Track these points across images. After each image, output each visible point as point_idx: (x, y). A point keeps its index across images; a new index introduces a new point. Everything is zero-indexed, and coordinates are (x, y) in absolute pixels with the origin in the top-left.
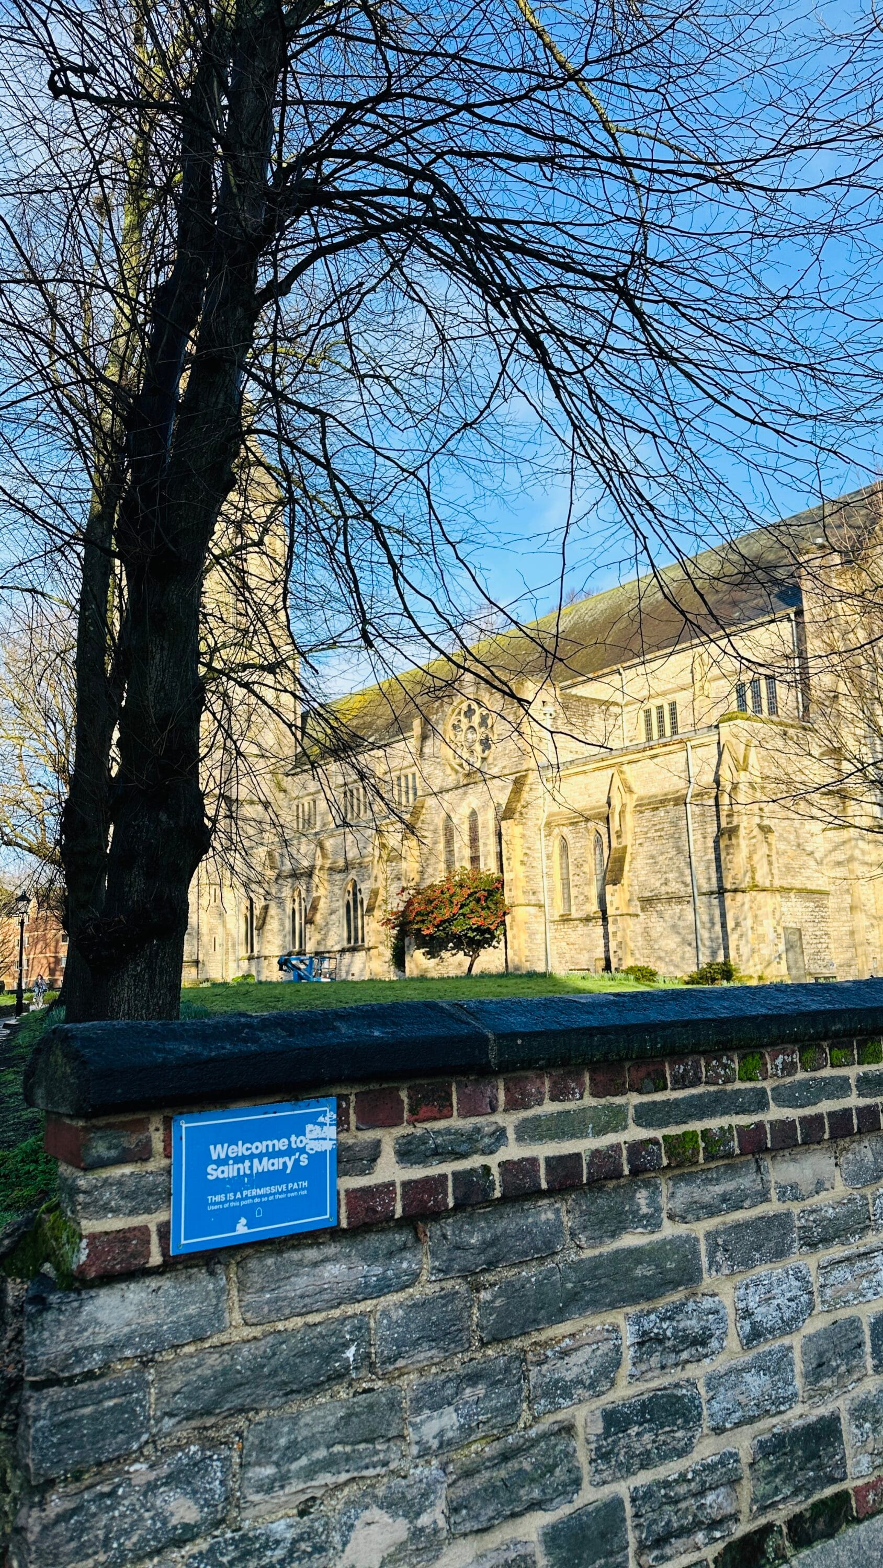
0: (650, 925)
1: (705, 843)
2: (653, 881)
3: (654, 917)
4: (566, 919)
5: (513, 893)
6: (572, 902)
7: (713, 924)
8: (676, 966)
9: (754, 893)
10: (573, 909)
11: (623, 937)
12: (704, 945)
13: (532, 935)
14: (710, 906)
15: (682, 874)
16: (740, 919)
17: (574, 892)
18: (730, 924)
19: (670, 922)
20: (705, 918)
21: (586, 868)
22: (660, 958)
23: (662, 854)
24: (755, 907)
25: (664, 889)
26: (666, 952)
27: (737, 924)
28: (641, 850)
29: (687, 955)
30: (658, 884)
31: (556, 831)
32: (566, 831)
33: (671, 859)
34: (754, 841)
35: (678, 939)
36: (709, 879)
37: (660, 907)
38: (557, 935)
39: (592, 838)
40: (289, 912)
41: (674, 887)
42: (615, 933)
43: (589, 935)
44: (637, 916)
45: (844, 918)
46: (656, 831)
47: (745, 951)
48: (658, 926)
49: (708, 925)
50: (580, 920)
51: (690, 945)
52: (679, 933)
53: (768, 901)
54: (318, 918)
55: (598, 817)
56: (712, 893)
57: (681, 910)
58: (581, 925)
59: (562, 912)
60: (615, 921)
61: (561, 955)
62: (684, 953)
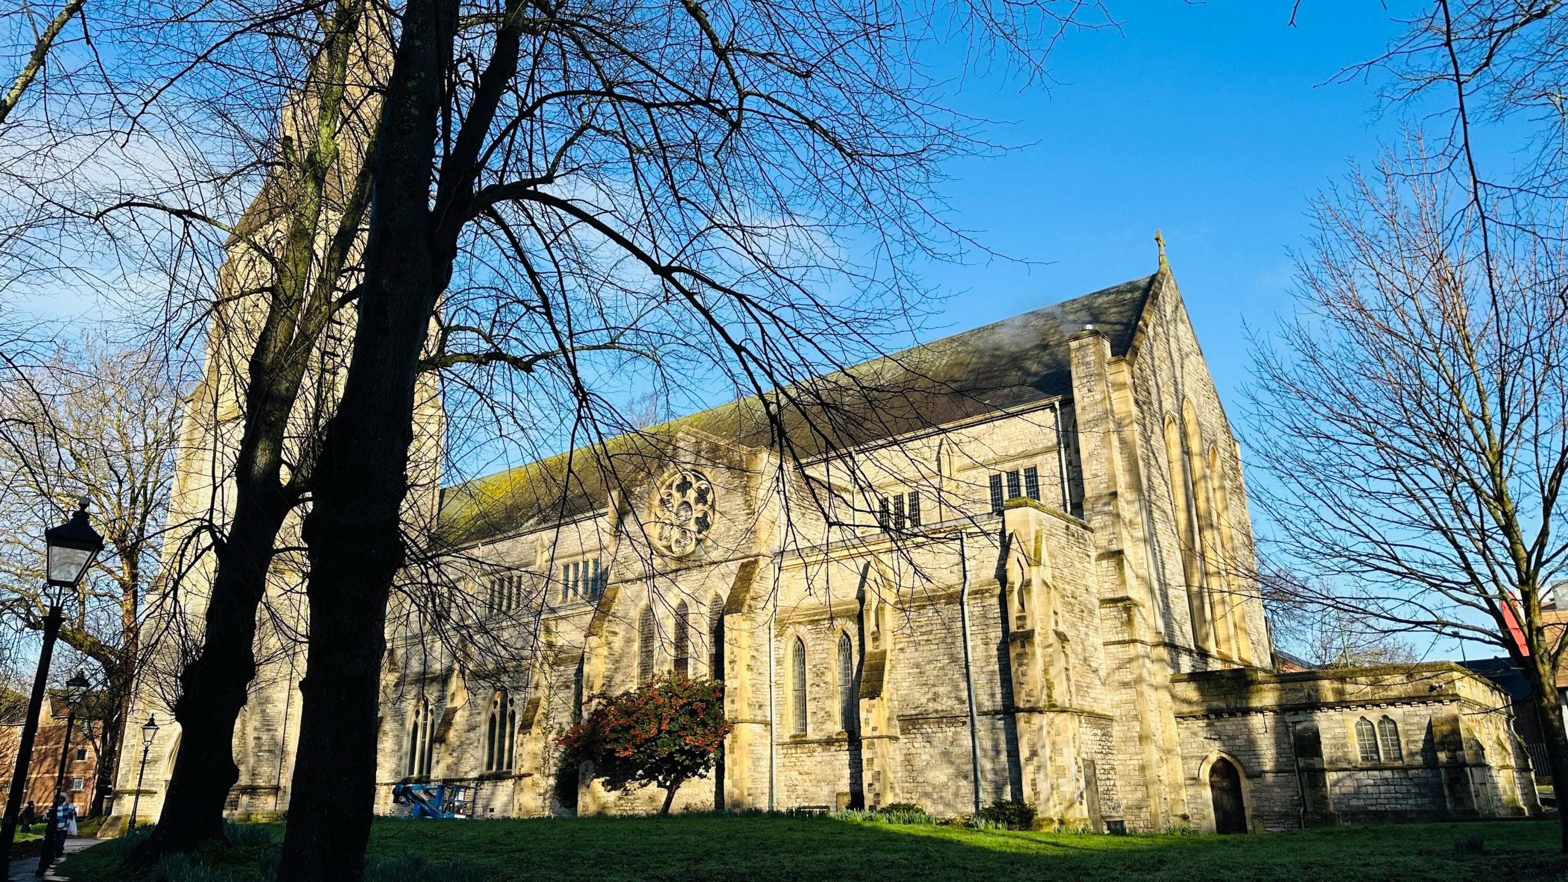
0: (913, 751)
1: (987, 650)
2: (917, 695)
3: (919, 742)
4: (799, 741)
5: (735, 707)
6: (809, 720)
7: (998, 752)
8: (947, 805)
9: (1051, 715)
10: (810, 729)
11: (883, 767)
12: (986, 780)
13: (756, 760)
14: (993, 728)
15: (956, 688)
16: (1038, 748)
17: (811, 707)
18: (1024, 753)
19: (941, 748)
20: (988, 744)
21: (828, 677)
22: (927, 795)
23: (930, 662)
24: (1052, 732)
25: (931, 706)
26: (934, 787)
27: (1034, 754)
28: (901, 656)
29: (963, 791)
30: (924, 700)
31: (790, 630)
32: (803, 630)
33: (942, 668)
34: (1051, 650)
35: (951, 770)
36: (993, 695)
37: (927, 729)
38: (786, 761)
39: (837, 640)
40: (409, 726)
41: (947, 704)
42: (871, 761)
43: (830, 763)
44: (897, 739)
45: (1132, 750)
46: (922, 634)
47: (1043, 787)
48: (924, 754)
49: (991, 753)
50: (819, 742)
51: (966, 777)
52: (951, 763)
53: (1068, 725)
54: (452, 735)
55: (847, 615)
56: (997, 712)
57: (956, 733)
58: (820, 749)
59: (793, 732)
60: (871, 746)
61: (792, 788)
62: (958, 787)
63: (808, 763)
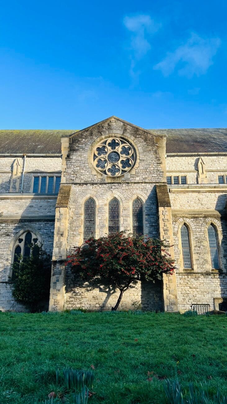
4: (189, 272)
6: (194, 263)
10: (195, 267)
17: (195, 257)
21: (205, 244)
31: (181, 220)
32: (188, 221)
38: (182, 281)
43: (209, 283)
50: (202, 274)
58: (202, 277)
59: (184, 268)
61: (186, 295)
63: (195, 283)
